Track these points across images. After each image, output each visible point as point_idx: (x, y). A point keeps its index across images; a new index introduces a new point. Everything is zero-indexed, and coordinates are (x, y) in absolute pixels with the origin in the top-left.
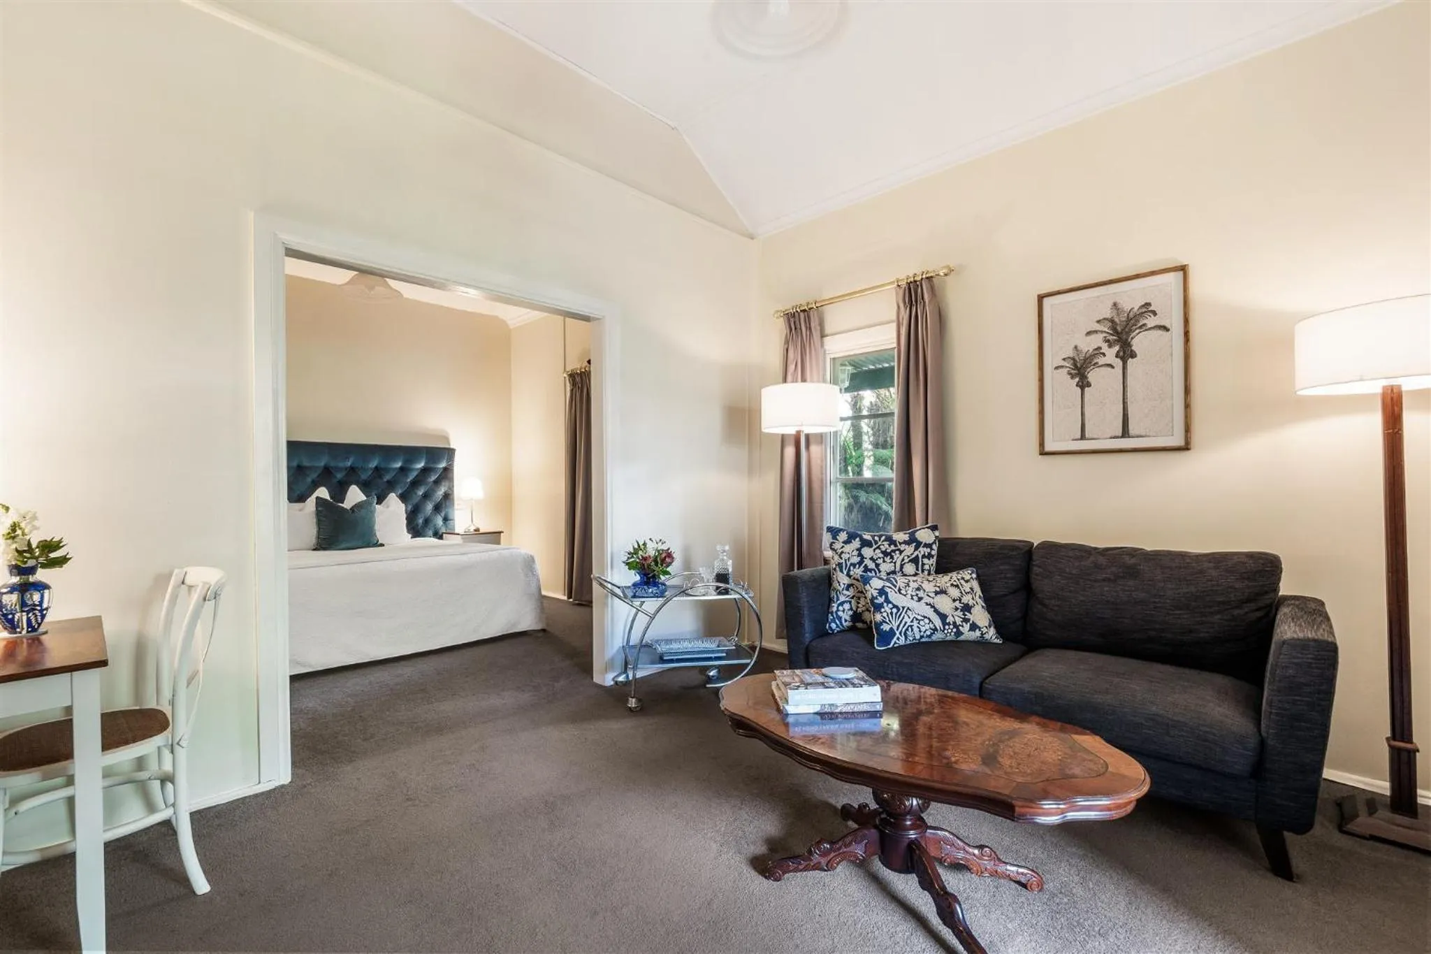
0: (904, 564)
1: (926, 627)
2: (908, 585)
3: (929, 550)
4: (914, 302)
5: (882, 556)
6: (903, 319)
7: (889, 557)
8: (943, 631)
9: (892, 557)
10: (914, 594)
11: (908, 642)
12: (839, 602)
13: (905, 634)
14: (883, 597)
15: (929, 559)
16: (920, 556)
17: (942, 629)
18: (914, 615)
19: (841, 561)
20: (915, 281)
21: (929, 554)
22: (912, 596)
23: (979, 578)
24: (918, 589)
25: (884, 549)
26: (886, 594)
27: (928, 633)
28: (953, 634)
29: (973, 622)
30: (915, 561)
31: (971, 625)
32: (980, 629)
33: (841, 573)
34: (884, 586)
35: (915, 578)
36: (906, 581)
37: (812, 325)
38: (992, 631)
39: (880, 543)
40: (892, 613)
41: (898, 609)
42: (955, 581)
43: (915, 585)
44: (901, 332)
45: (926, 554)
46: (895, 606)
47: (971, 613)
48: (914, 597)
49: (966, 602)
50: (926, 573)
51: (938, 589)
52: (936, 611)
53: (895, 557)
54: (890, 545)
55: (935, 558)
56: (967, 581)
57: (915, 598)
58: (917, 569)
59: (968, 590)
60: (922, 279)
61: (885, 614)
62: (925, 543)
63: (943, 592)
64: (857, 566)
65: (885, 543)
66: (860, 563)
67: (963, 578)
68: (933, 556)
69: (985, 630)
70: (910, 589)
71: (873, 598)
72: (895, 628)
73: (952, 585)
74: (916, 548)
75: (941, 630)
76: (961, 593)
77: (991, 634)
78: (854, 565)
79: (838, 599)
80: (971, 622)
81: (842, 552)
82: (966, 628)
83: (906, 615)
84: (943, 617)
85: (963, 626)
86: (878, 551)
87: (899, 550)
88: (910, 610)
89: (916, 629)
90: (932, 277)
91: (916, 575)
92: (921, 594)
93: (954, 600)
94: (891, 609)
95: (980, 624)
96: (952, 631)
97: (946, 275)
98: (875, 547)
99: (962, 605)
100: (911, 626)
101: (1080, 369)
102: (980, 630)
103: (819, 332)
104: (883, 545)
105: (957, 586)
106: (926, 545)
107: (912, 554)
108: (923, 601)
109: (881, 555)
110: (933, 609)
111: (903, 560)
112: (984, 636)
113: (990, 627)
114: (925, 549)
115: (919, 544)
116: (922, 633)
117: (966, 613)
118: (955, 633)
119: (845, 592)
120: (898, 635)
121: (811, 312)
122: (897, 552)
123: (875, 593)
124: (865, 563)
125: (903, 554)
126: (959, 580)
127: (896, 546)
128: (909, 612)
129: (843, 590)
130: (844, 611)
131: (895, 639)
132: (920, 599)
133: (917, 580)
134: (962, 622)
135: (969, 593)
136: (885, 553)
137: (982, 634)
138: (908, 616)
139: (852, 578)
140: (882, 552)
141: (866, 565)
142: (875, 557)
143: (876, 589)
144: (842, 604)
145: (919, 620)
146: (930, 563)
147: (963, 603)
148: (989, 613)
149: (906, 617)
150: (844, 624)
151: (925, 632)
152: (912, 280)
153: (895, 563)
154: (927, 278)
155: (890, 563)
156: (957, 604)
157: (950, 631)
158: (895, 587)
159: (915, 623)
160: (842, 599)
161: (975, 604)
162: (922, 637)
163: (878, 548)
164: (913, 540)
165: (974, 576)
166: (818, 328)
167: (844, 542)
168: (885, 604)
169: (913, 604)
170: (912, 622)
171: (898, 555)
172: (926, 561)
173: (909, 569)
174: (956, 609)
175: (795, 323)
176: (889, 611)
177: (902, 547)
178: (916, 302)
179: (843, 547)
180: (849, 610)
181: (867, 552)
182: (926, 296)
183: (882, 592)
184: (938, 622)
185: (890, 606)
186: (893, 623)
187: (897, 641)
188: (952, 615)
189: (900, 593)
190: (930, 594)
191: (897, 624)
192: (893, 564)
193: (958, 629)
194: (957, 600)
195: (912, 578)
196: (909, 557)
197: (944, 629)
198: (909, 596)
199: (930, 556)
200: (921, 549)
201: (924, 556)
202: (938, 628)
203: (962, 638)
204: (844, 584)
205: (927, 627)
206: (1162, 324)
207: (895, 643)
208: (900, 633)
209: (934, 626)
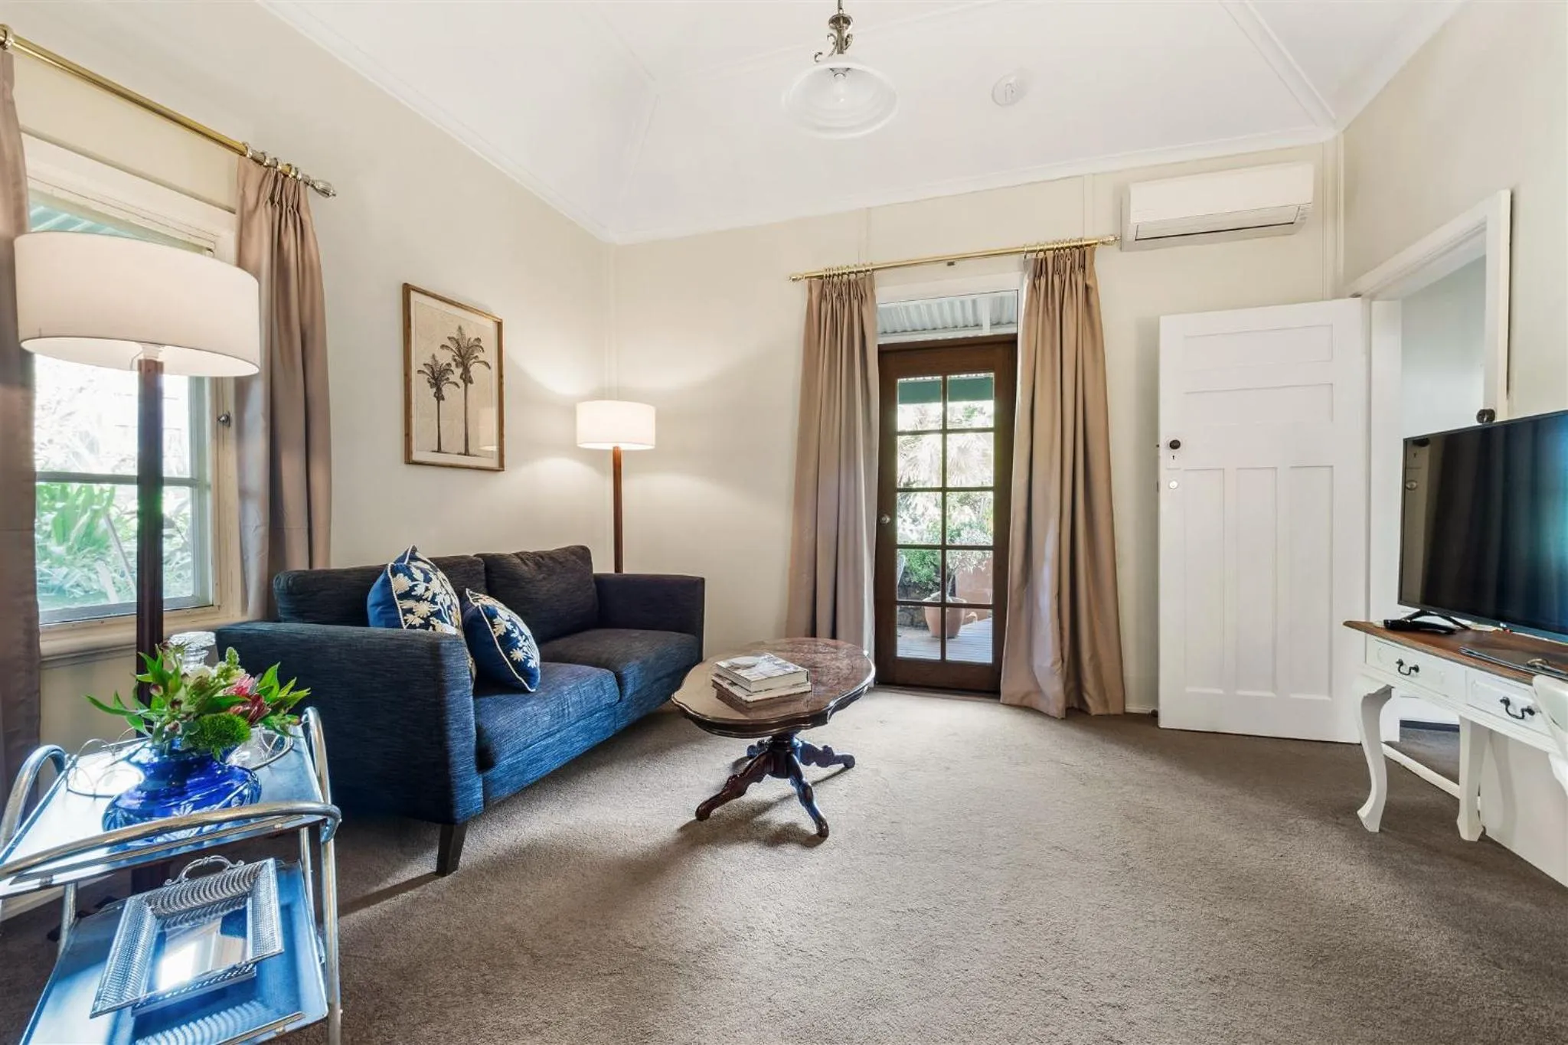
101: (437, 378)
206: (487, 361)
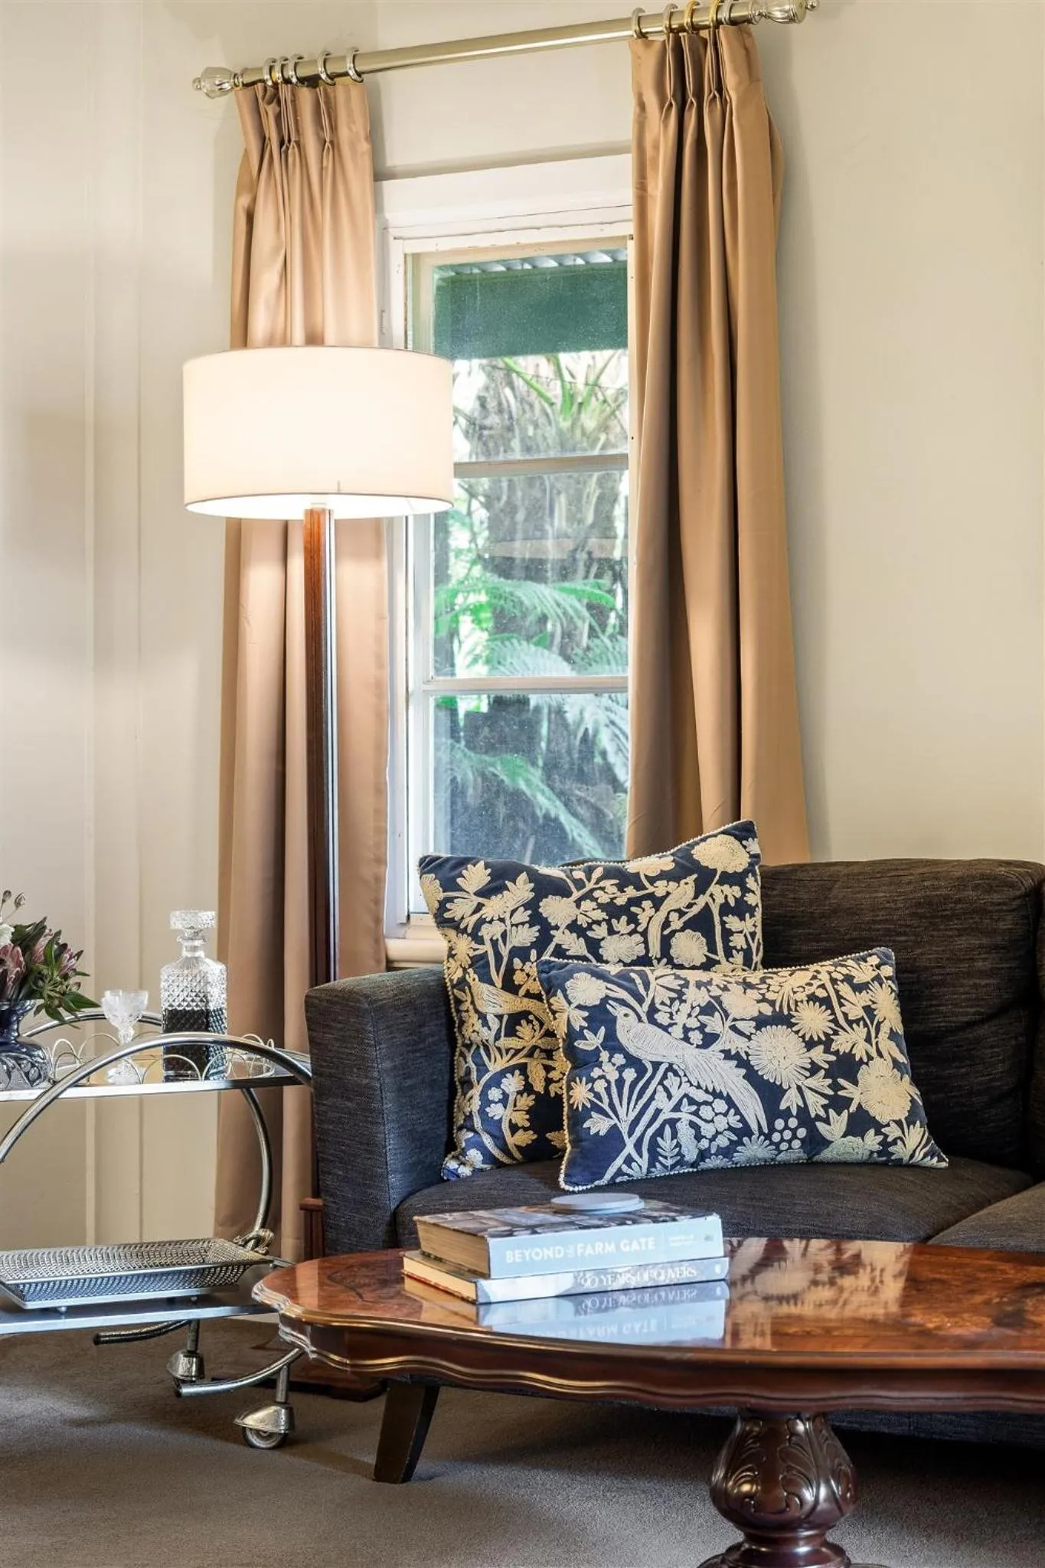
0: (674, 932)
1: (718, 1123)
2: (680, 996)
3: (736, 891)
4: (691, 98)
5: (604, 915)
6: (656, 147)
7: (624, 919)
8: (768, 1137)
9: (633, 919)
10: (693, 1023)
11: (658, 1171)
12: (487, 1077)
13: (654, 1146)
14: (602, 1031)
15: (742, 919)
16: (715, 911)
17: (766, 1131)
18: (686, 1088)
19: (482, 949)
20: (696, 28)
21: (740, 901)
22: (686, 1030)
23: (900, 977)
24: (708, 1010)
25: (604, 898)
26: (611, 1022)
27: (723, 1141)
28: (796, 1144)
29: (860, 1106)
30: (701, 923)
31: (850, 1115)
32: (878, 1127)
33: (485, 987)
34: (605, 1000)
35: (703, 976)
36: (675, 984)
37: (344, 133)
38: (916, 1135)
39: (589, 886)
40: (620, 1082)
41: (641, 1070)
42: (823, 986)
43: (700, 997)
44: (650, 189)
45: (732, 903)
46: (633, 1061)
47: (855, 1083)
48: (690, 1034)
49: (844, 1048)
50: (739, 958)
51: (767, 1010)
52: (753, 1077)
53: (643, 918)
54: (621, 889)
55: (759, 913)
56: (858, 988)
57: (696, 1037)
58: (712, 948)
59: (856, 1012)
60: (718, 23)
61: (600, 1086)
62: (724, 873)
63: (781, 1019)
64: (534, 953)
65: (607, 883)
66: (542, 943)
67: (848, 979)
68: (751, 910)
69: (893, 1132)
70: (685, 1008)
71: (572, 1035)
72: (624, 1128)
73: (812, 998)
74: (701, 889)
75: (761, 1132)
76: (835, 1021)
77: (914, 1142)
78: (522, 953)
79: (482, 1069)
80: (853, 1108)
81: (481, 922)
82: (835, 1127)
83: (660, 1088)
84: (770, 1093)
85: (827, 1121)
86: (587, 905)
87: (651, 897)
88: (676, 1074)
89: (685, 1133)
90: (748, 20)
91: (708, 965)
92: (714, 1024)
93: (810, 1044)
94: (621, 1069)
95: (880, 1112)
96: (794, 1137)
97: (792, 19)
98: (576, 894)
99: (833, 1058)
100: (672, 1123)
102: (878, 1133)
103: (366, 163)
104: (602, 889)
105: (826, 1002)
106: (728, 879)
107: (690, 906)
108: (717, 1046)
109: (600, 915)
110: (743, 1071)
111: (666, 924)
112: (891, 1149)
113: (911, 1121)
114: (726, 887)
115: (705, 878)
116: (704, 1144)
117: (841, 1081)
118: (803, 1140)
119: (505, 1042)
120: (629, 1149)
121: (340, 89)
122: (647, 904)
123: (579, 1019)
124: (555, 941)
125: (665, 907)
126: (834, 981)
127: (639, 886)
128: (672, 1081)
129: (497, 1038)
130: (504, 1100)
131: (619, 1162)
132: (709, 1039)
133: (710, 982)
134: (824, 1107)
135: (857, 1022)
136: (613, 911)
137: (885, 1144)
138: (666, 1089)
139: (522, 992)
140: (601, 907)
141: (558, 946)
142: (582, 921)
143: (580, 1007)
144: (496, 1081)
145: (699, 1104)
146: (747, 929)
147: (836, 1053)
148: (916, 1081)
149: (661, 1095)
150: (511, 1140)
151: (713, 1139)
152: (686, 20)
153: (644, 934)
154: (733, 22)
155: (630, 934)
156: (818, 1054)
157: (788, 1135)
158: (640, 1000)
159: (685, 1115)
160: (494, 1067)
161: (874, 1053)
162: (703, 1155)
163: (589, 896)
164: (686, 867)
165: (888, 971)
166: (365, 146)
167: (480, 893)
168: (604, 1055)
169: (688, 1056)
170: (677, 1108)
171: (651, 912)
172: (733, 922)
173: (689, 946)
174: (814, 1069)
175: (278, 118)
176: (613, 1076)
177: (661, 888)
178: (699, 94)
179: (480, 906)
180: (520, 1093)
181: (557, 909)
182: (730, 80)
183: (599, 1015)
184: (753, 1109)
185: (619, 1059)
186: (622, 1112)
187: (625, 1168)
188: (799, 1088)
189: (653, 1021)
190: (740, 1025)
191: (632, 1115)
192: (638, 938)
193: (813, 1132)
194: (820, 1042)
195: (694, 976)
196: (681, 913)
197: (772, 1129)
198: (677, 1032)
199: (741, 909)
200: (714, 888)
201: (725, 909)
202: (754, 1127)
203: (827, 1154)
204: (500, 1017)
205: (721, 1123)
207: (619, 1172)
208: (638, 1146)
209: (743, 1120)
